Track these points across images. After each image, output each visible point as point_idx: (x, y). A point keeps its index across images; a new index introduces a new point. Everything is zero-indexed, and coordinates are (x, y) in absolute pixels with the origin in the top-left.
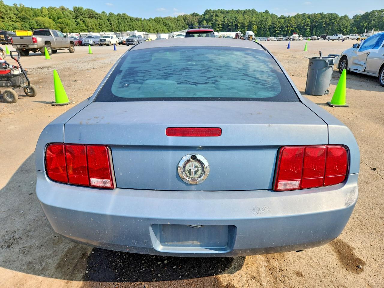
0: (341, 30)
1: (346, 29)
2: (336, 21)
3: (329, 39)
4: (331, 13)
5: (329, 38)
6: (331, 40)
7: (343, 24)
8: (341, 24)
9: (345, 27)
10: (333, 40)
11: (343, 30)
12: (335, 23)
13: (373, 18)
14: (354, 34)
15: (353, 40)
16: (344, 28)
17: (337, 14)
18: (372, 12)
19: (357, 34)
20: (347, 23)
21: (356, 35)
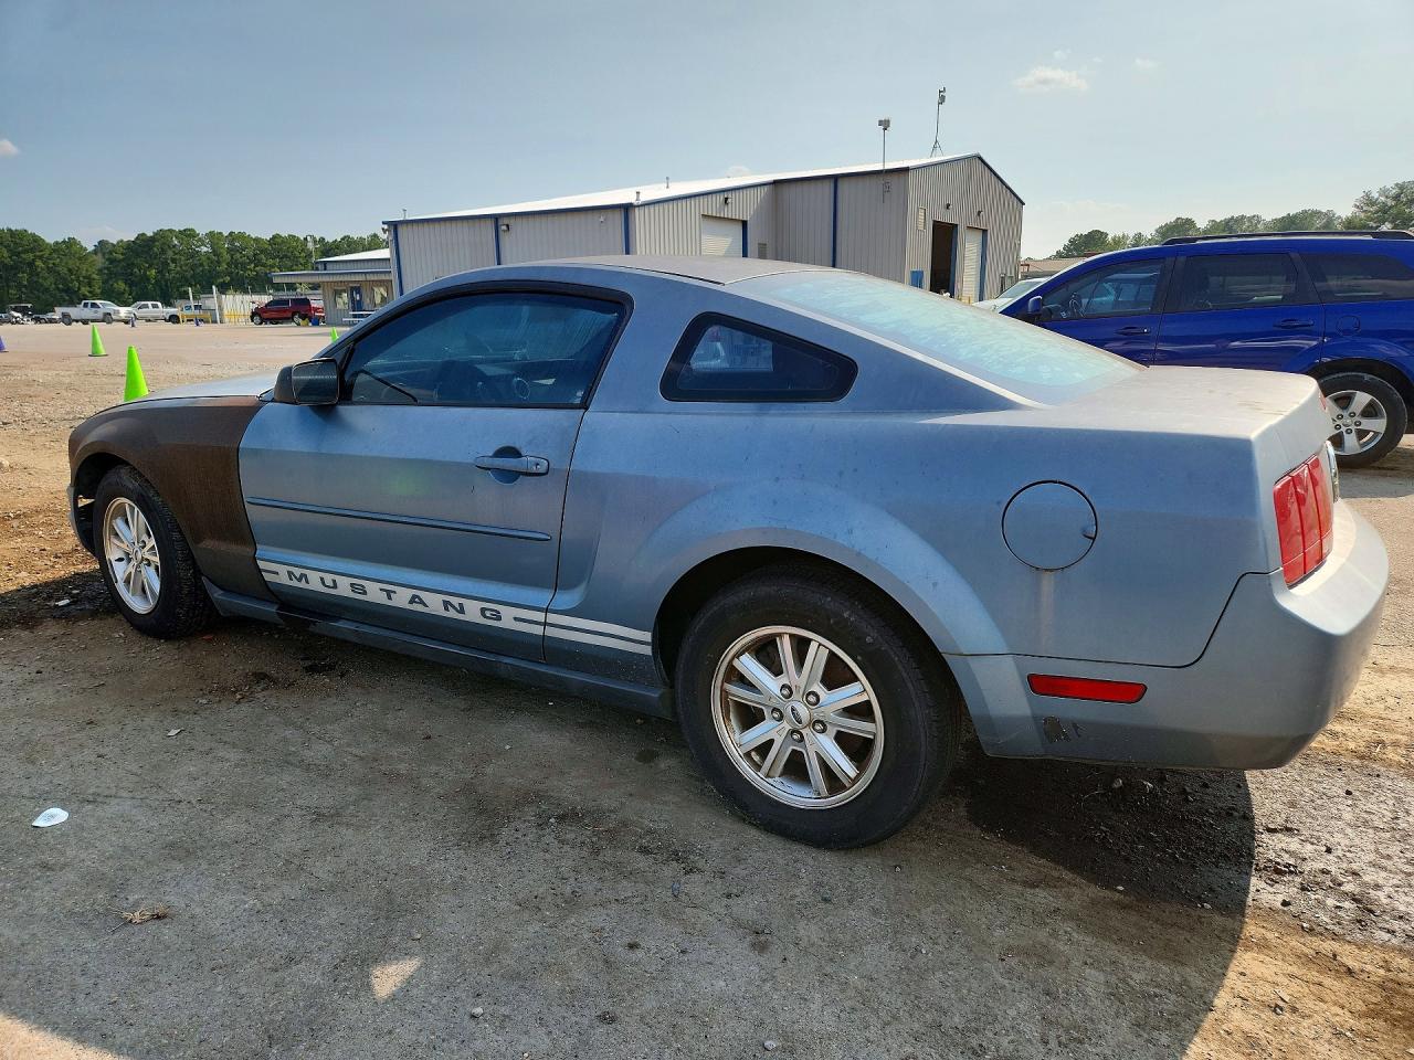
0: (68, 289)
1: (90, 285)
2: (41, 257)
3: (66, 320)
4: (10, 230)
5: (65, 316)
6: (77, 321)
7: (70, 270)
8: (65, 270)
9: (81, 279)
10: (85, 322)
11: (79, 289)
12: (39, 263)
13: (170, 254)
14: (150, 303)
15: (150, 321)
16: (78, 280)
17: (33, 235)
18: (155, 234)
19: (159, 304)
20: (84, 267)
21: (155, 306)
